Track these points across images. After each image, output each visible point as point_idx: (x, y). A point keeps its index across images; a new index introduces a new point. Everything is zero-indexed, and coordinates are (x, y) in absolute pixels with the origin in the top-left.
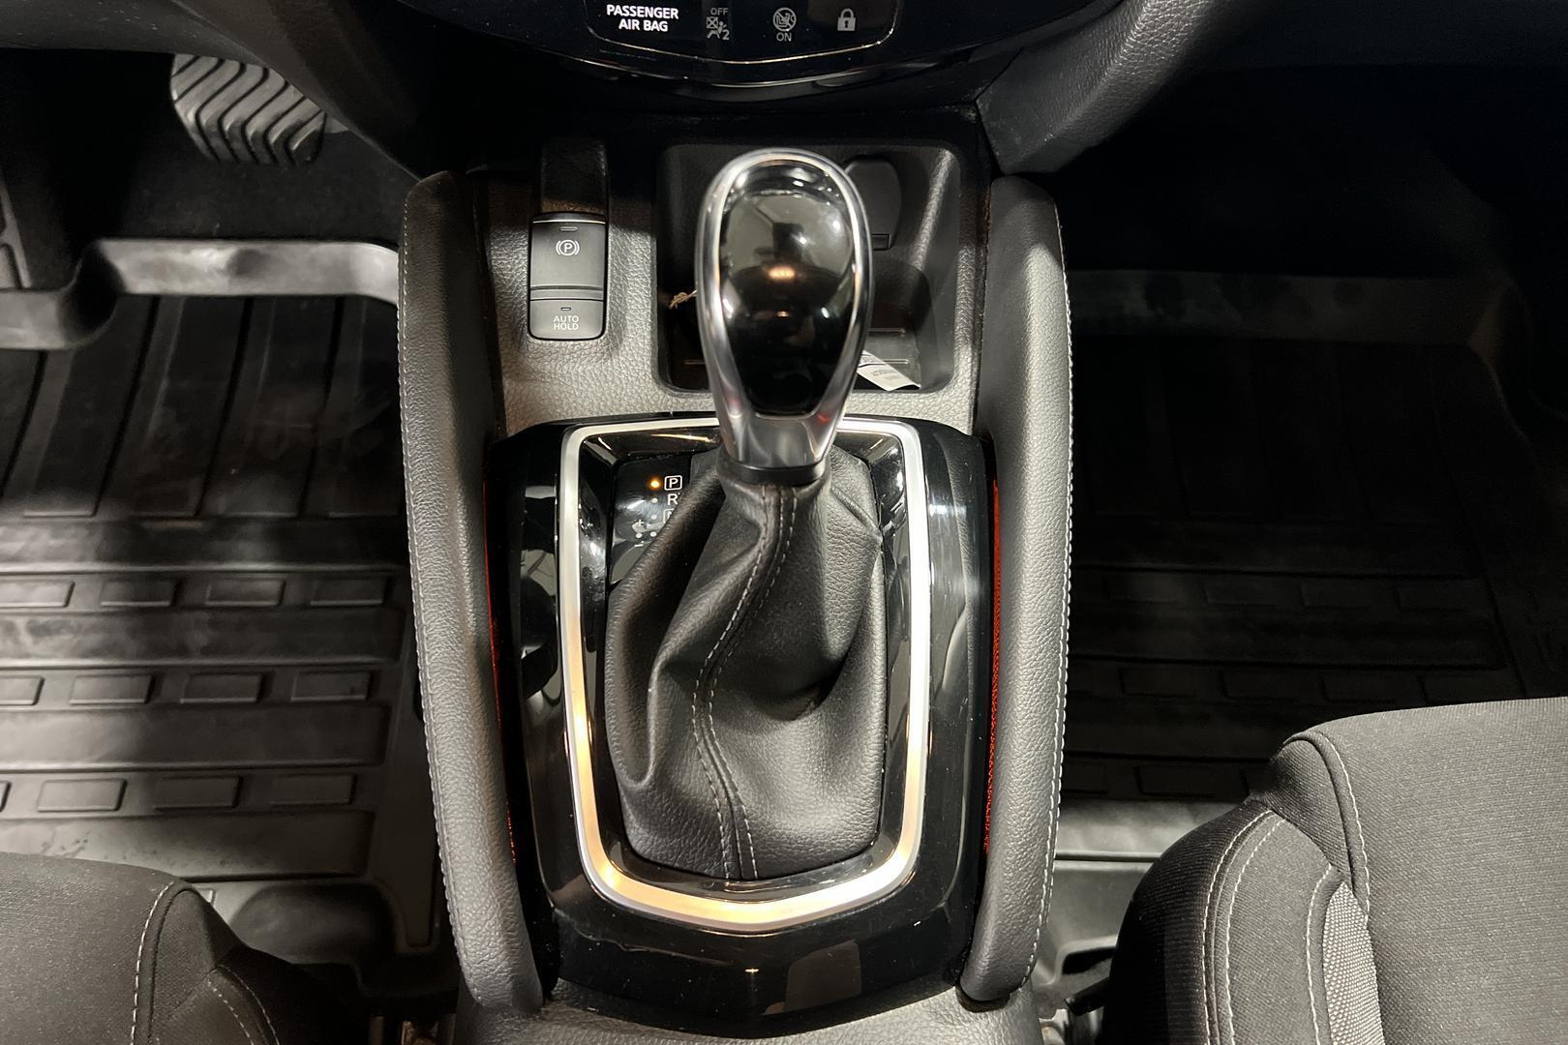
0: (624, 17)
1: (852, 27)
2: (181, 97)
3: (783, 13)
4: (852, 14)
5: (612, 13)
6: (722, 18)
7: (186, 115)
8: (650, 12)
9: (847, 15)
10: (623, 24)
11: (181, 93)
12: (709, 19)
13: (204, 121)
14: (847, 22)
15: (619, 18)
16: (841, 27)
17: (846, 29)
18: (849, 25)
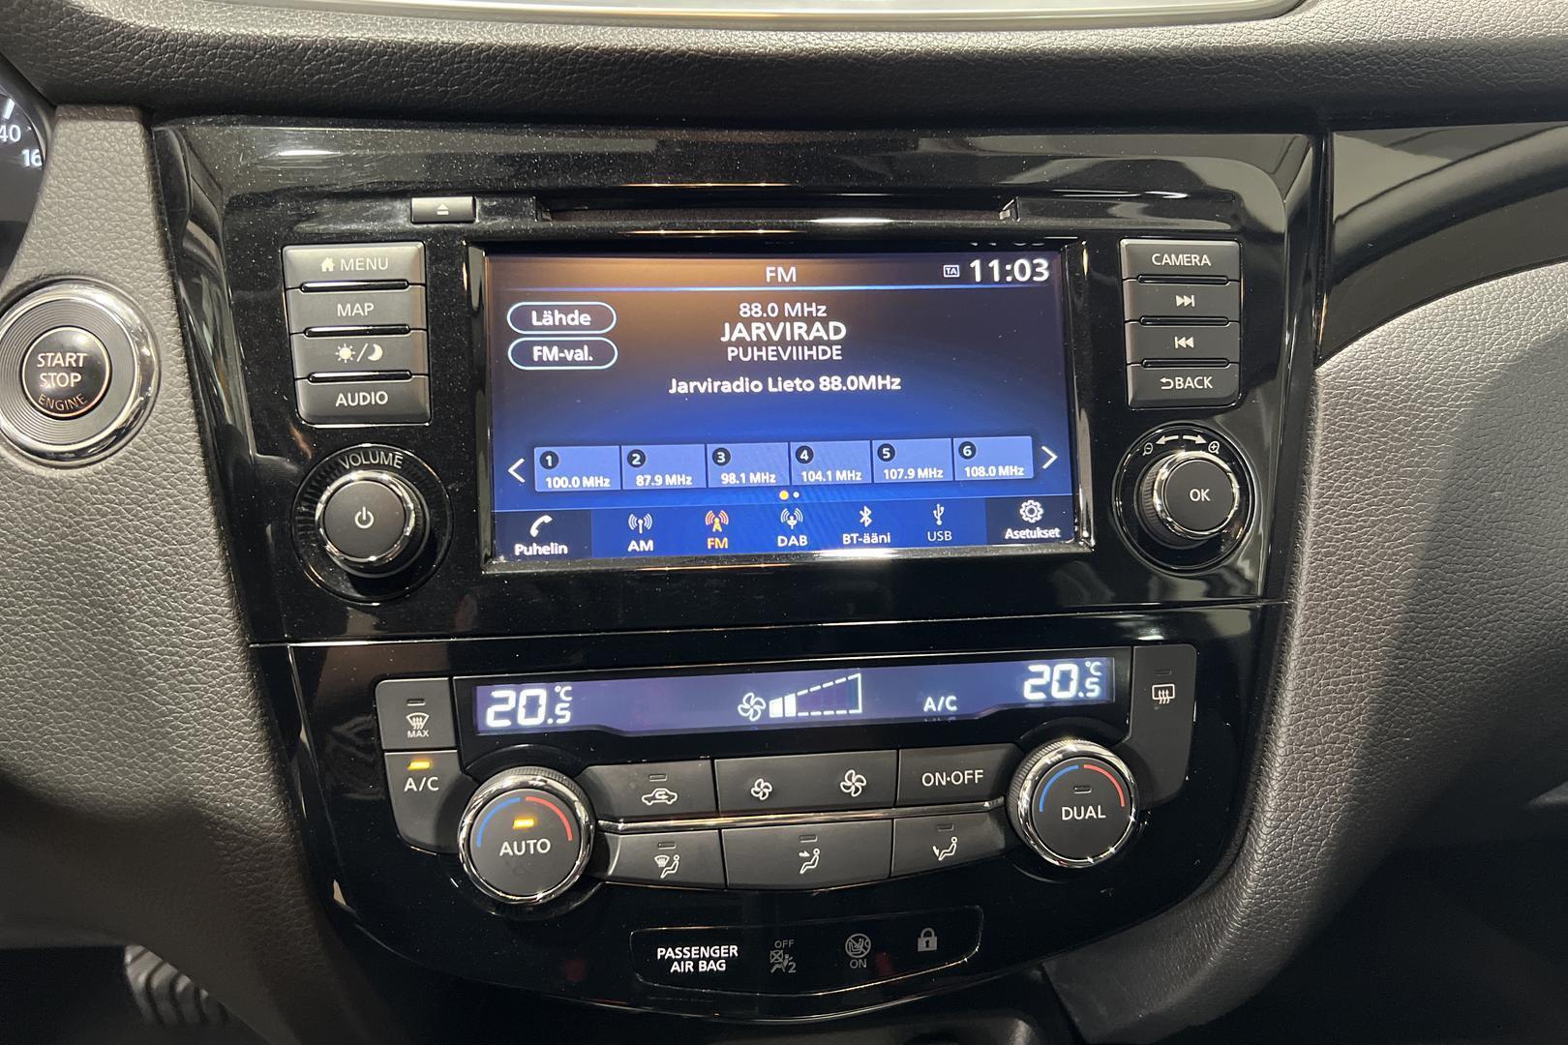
0: (675, 960)
1: (933, 945)
2: (134, 959)
3: (856, 939)
4: (933, 933)
5: (663, 957)
6: (786, 950)
7: (137, 977)
8: (705, 952)
9: (928, 934)
10: (675, 967)
11: (135, 955)
12: (772, 953)
13: (155, 983)
14: (927, 942)
15: (671, 961)
16: (922, 946)
17: (928, 949)
18: (930, 944)
